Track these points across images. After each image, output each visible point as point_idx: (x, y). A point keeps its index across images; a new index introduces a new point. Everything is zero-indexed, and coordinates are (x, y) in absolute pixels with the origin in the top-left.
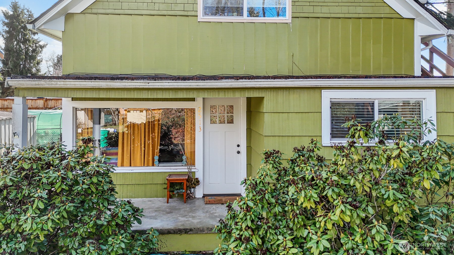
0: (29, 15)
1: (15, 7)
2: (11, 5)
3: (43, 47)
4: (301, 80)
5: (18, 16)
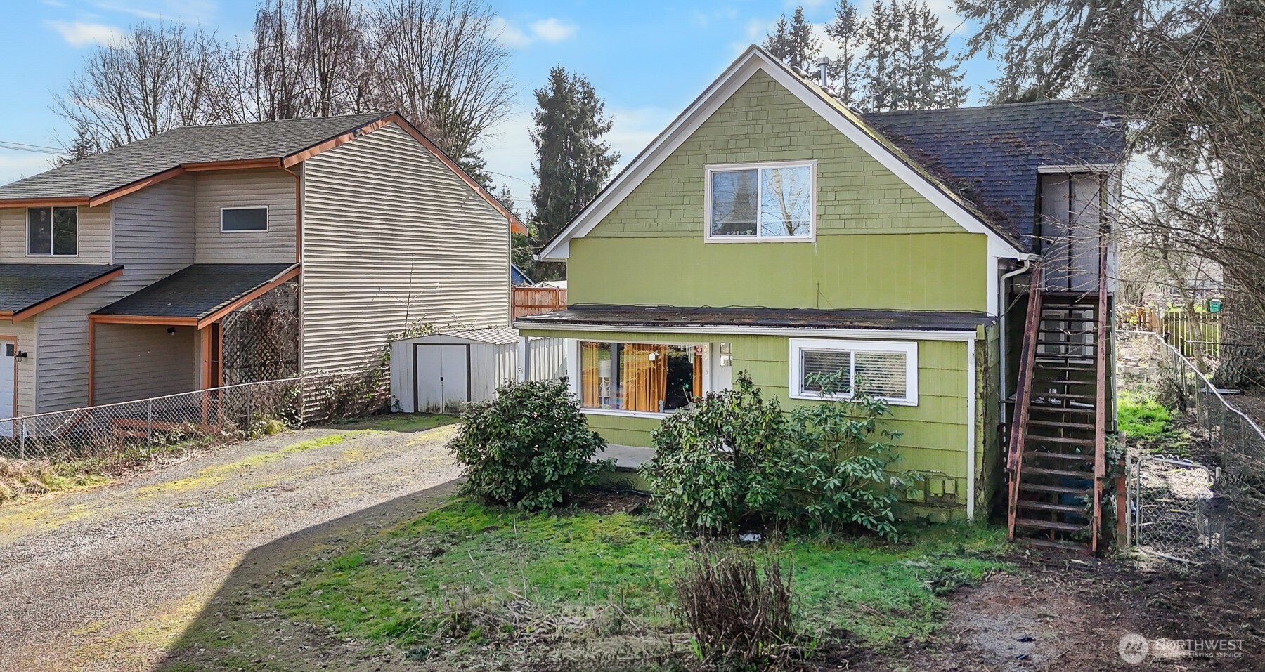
0: (585, 92)
1: (558, 78)
2: (551, 78)
3: (612, 162)
5: (564, 99)
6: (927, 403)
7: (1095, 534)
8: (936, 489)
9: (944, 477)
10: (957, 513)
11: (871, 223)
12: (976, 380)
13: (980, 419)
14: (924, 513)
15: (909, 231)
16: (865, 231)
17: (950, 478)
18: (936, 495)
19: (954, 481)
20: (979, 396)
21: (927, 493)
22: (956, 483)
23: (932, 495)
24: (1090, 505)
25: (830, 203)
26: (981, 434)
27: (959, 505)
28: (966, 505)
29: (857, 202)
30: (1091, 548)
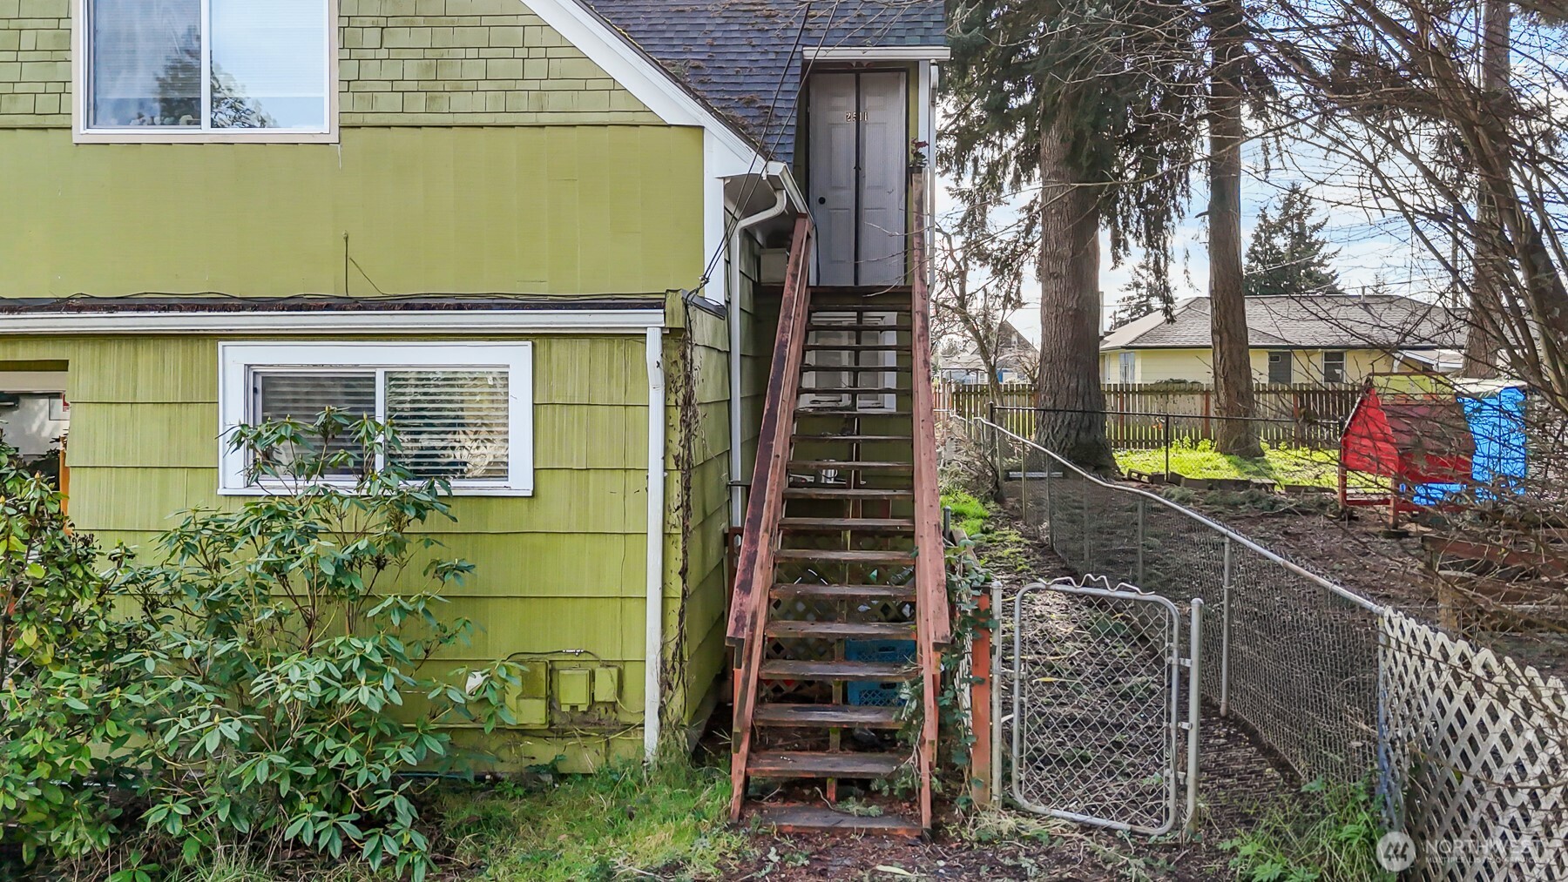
4: (152, 313)
6: (555, 486)
7: (926, 779)
8: (573, 692)
9: (590, 663)
10: (623, 748)
11: (460, 101)
12: (667, 427)
13: (675, 518)
14: (544, 753)
15: (544, 119)
16: (448, 119)
17: (607, 664)
18: (574, 708)
19: (614, 671)
20: (672, 465)
21: (551, 703)
22: (621, 675)
23: (566, 709)
24: (914, 705)
25: (370, 54)
26: (676, 553)
27: (626, 727)
28: (642, 725)
29: (429, 54)
30: (919, 818)
